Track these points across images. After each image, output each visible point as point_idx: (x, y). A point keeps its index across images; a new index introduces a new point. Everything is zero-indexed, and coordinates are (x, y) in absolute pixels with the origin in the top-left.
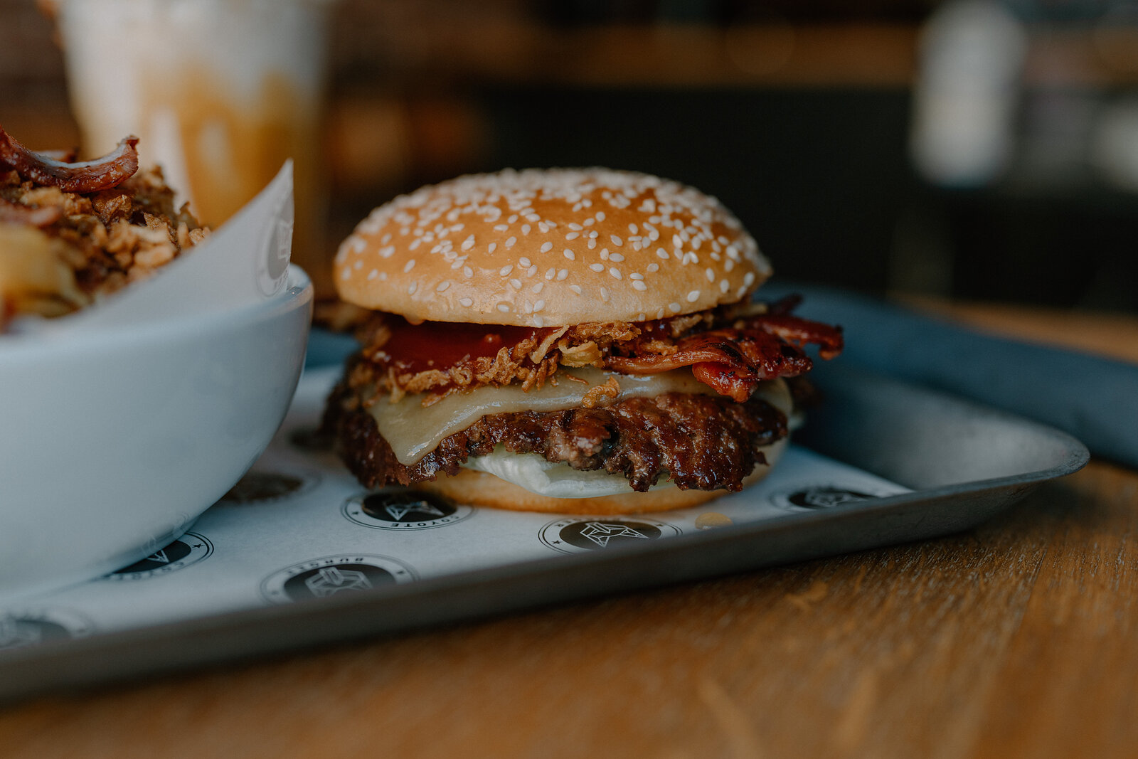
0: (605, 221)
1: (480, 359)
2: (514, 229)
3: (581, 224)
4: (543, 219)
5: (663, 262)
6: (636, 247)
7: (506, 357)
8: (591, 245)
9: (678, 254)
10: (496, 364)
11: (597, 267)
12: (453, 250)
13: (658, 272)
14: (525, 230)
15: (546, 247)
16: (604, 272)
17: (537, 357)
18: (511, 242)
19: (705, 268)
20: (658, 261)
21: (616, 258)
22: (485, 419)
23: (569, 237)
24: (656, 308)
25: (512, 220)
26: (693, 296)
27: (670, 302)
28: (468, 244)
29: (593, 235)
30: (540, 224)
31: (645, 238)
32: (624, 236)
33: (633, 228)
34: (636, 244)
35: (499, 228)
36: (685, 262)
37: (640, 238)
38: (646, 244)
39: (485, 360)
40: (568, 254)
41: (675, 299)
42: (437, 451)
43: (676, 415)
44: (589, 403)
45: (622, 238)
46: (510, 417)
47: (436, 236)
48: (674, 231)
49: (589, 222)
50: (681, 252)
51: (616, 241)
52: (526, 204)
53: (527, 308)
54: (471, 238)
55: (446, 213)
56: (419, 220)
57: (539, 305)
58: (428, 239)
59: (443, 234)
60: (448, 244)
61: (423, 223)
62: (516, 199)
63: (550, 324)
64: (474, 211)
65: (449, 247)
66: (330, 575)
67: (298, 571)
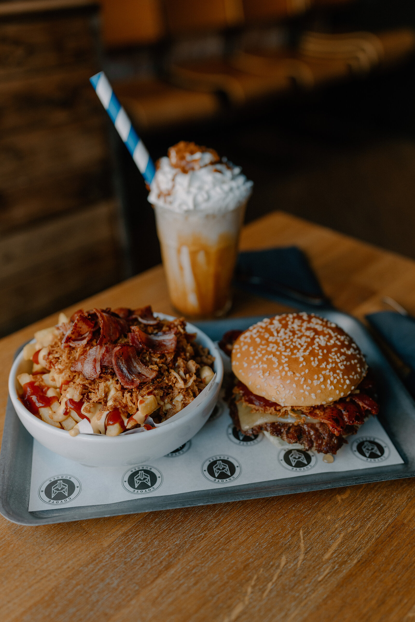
0: (308, 373)
1: (267, 407)
2: (281, 372)
3: (300, 374)
4: (289, 371)
5: (323, 389)
6: (315, 384)
7: (274, 410)
8: (302, 383)
9: (328, 386)
10: (271, 410)
11: (302, 391)
13: (321, 392)
14: (284, 373)
15: (288, 382)
16: (304, 393)
17: (282, 411)
18: (279, 377)
19: (337, 390)
20: (321, 389)
21: (308, 388)
22: (266, 424)
23: (296, 379)
24: (319, 403)
25: (281, 368)
26: (331, 399)
27: (323, 401)
28: (267, 374)
29: (303, 379)
30: (288, 373)
31: (319, 381)
32: (312, 379)
33: (316, 377)
34: (315, 383)
35: (277, 371)
36: (330, 389)
37: (317, 381)
38: (319, 383)
39: (268, 408)
40: (294, 385)
41: (324, 400)
42: (252, 429)
43: (321, 430)
44: (296, 424)
45: (311, 380)
46: (272, 424)
48: (329, 377)
49: (303, 373)
50: (329, 385)
51: (309, 381)
52: (287, 360)
53: (280, 401)
54: (268, 372)
55: (264, 355)
56: (256, 354)
57: (284, 400)
58: (257, 366)
59: (261, 366)
60: (261, 371)
61: (257, 358)
62: (284, 356)
63: (286, 405)
64: (271, 358)
65: (261, 374)
66: (220, 464)
67: (212, 461)
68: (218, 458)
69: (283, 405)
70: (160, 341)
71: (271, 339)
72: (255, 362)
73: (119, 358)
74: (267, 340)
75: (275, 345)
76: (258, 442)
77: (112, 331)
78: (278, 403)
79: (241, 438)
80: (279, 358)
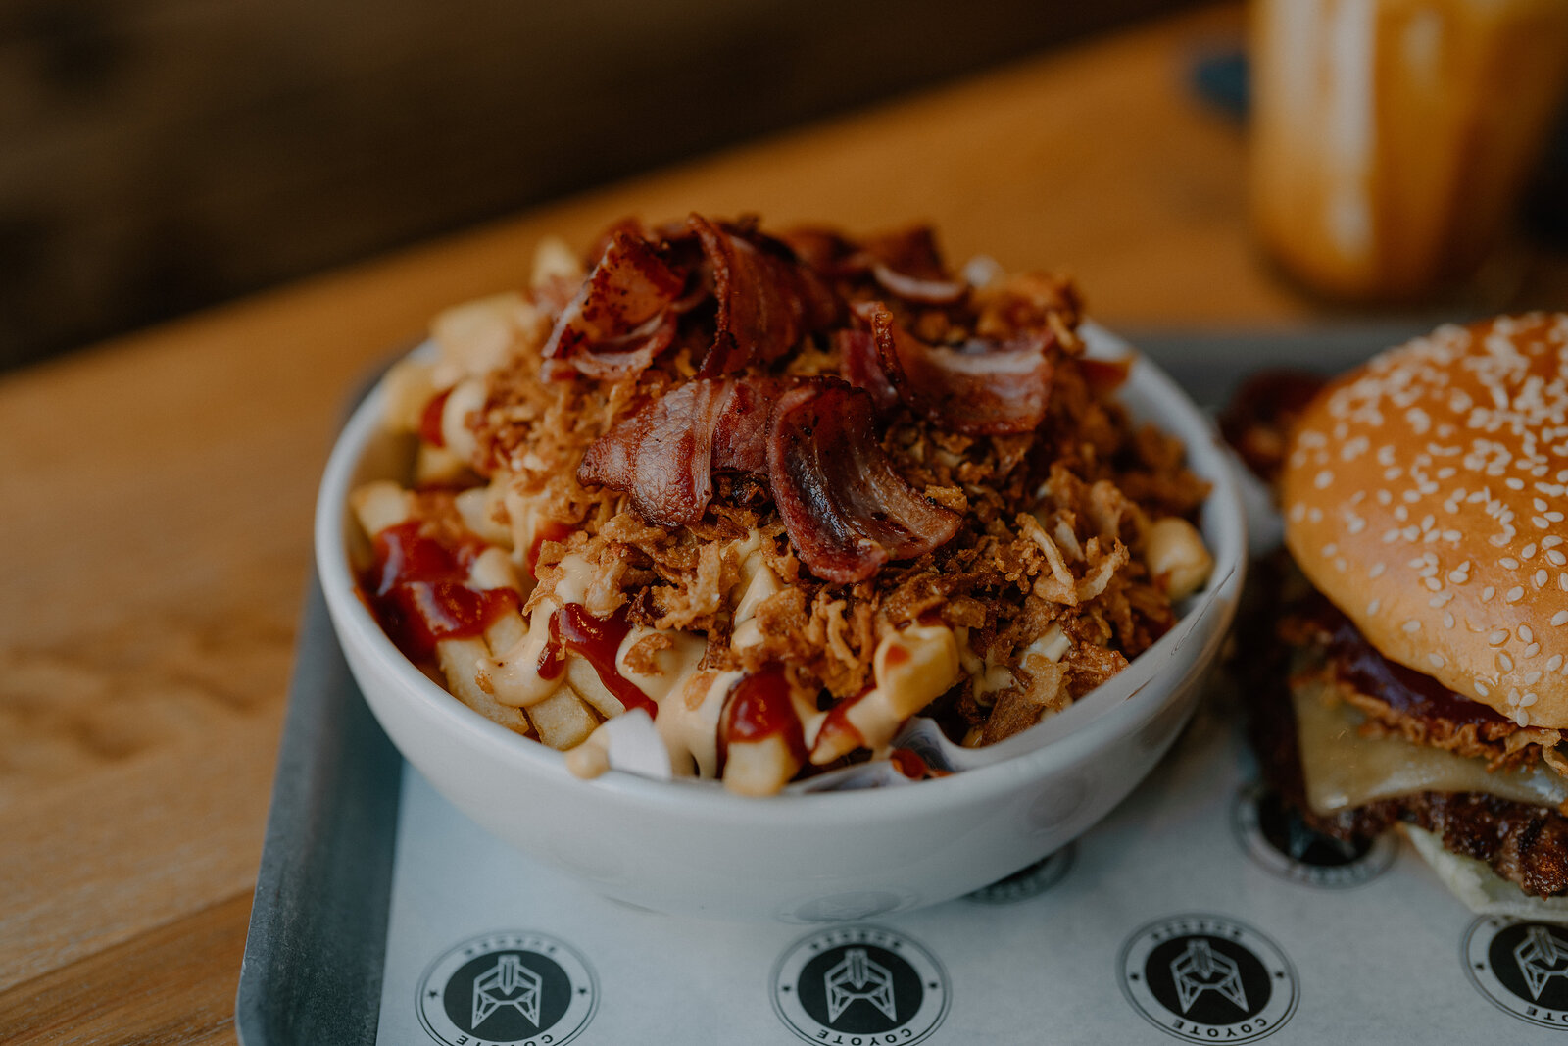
1: (1440, 720)
2: (1526, 570)
7: (1471, 737)
10: (1458, 738)
12: (1436, 576)
14: (1541, 578)
17: (1510, 746)
18: (1516, 594)
22: (1428, 795)
25: (1528, 552)
28: (1459, 575)
35: (1508, 563)
39: (1447, 725)
42: (1358, 809)
46: (1458, 801)
47: (1421, 536)
52: (1556, 517)
53: (1512, 699)
54: (1465, 566)
55: (1445, 489)
56: (1407, 482)
57: (1529, 699)
58: (1410, 534)
59: (1431, 537)
60: (1433, 561)
61: (1411, 496)
62: (1545, 498)
63: (1537, 723)
64: (1483, 504)
65: (1433, 570)
66: (1200, 954)
67: (1165, 936)
68: (1194, 928)
69: (1521, 719)
70: (975, 378)
71: (1479, 418)
72: (1401, 513)
73: (797, 440)
74: (1461, 420)
75: (1499, 448)
76: (1376, 874)
77: (765, 314)
78: (1498, 707)
79: (1298, 848)
80: (1519, 506)
